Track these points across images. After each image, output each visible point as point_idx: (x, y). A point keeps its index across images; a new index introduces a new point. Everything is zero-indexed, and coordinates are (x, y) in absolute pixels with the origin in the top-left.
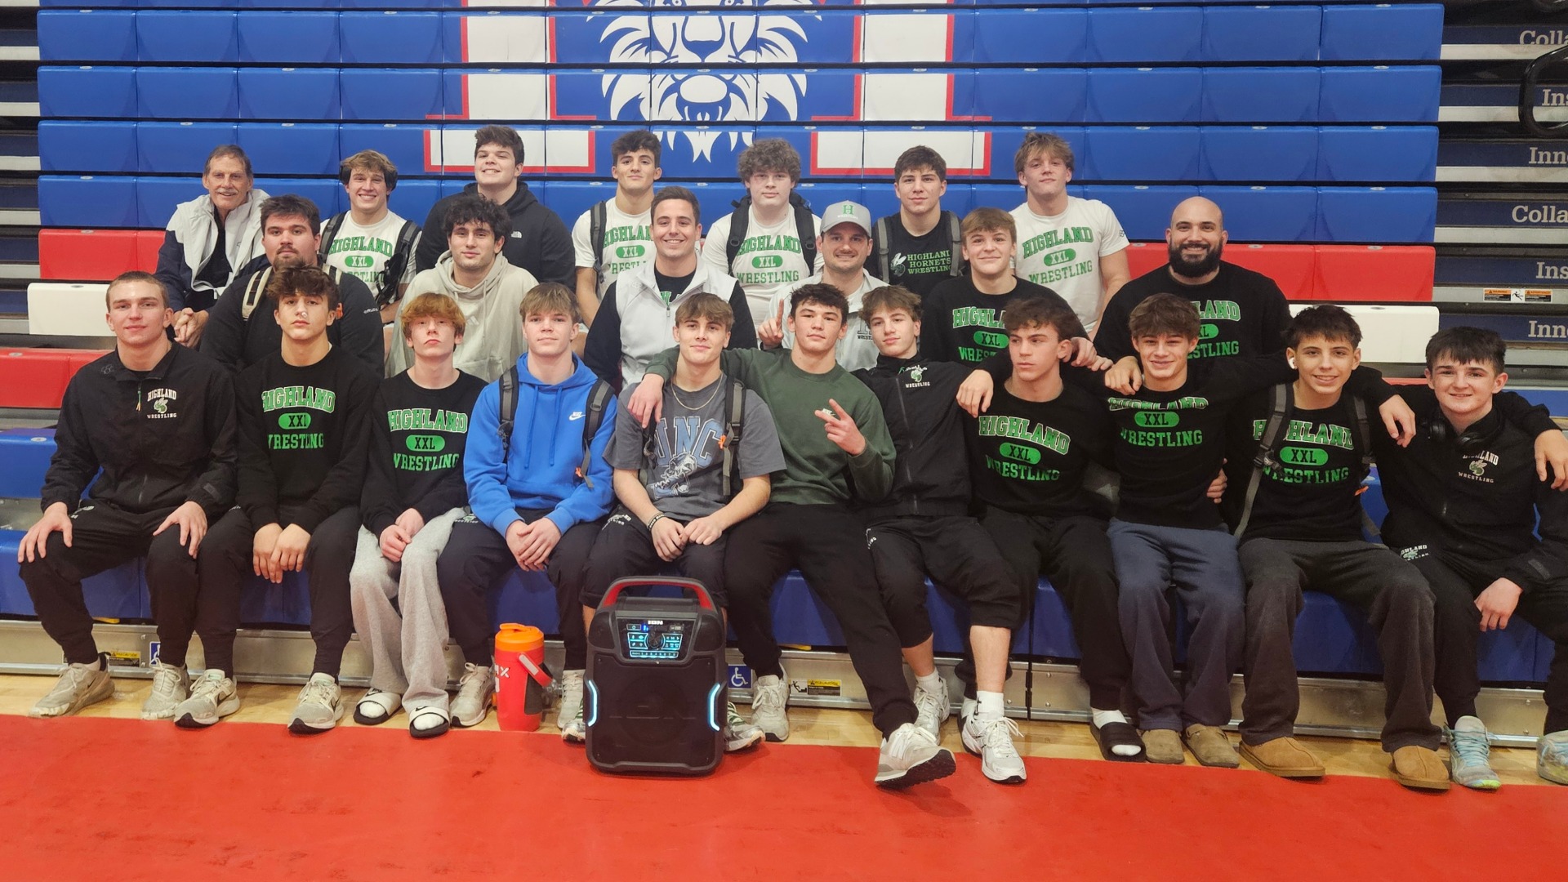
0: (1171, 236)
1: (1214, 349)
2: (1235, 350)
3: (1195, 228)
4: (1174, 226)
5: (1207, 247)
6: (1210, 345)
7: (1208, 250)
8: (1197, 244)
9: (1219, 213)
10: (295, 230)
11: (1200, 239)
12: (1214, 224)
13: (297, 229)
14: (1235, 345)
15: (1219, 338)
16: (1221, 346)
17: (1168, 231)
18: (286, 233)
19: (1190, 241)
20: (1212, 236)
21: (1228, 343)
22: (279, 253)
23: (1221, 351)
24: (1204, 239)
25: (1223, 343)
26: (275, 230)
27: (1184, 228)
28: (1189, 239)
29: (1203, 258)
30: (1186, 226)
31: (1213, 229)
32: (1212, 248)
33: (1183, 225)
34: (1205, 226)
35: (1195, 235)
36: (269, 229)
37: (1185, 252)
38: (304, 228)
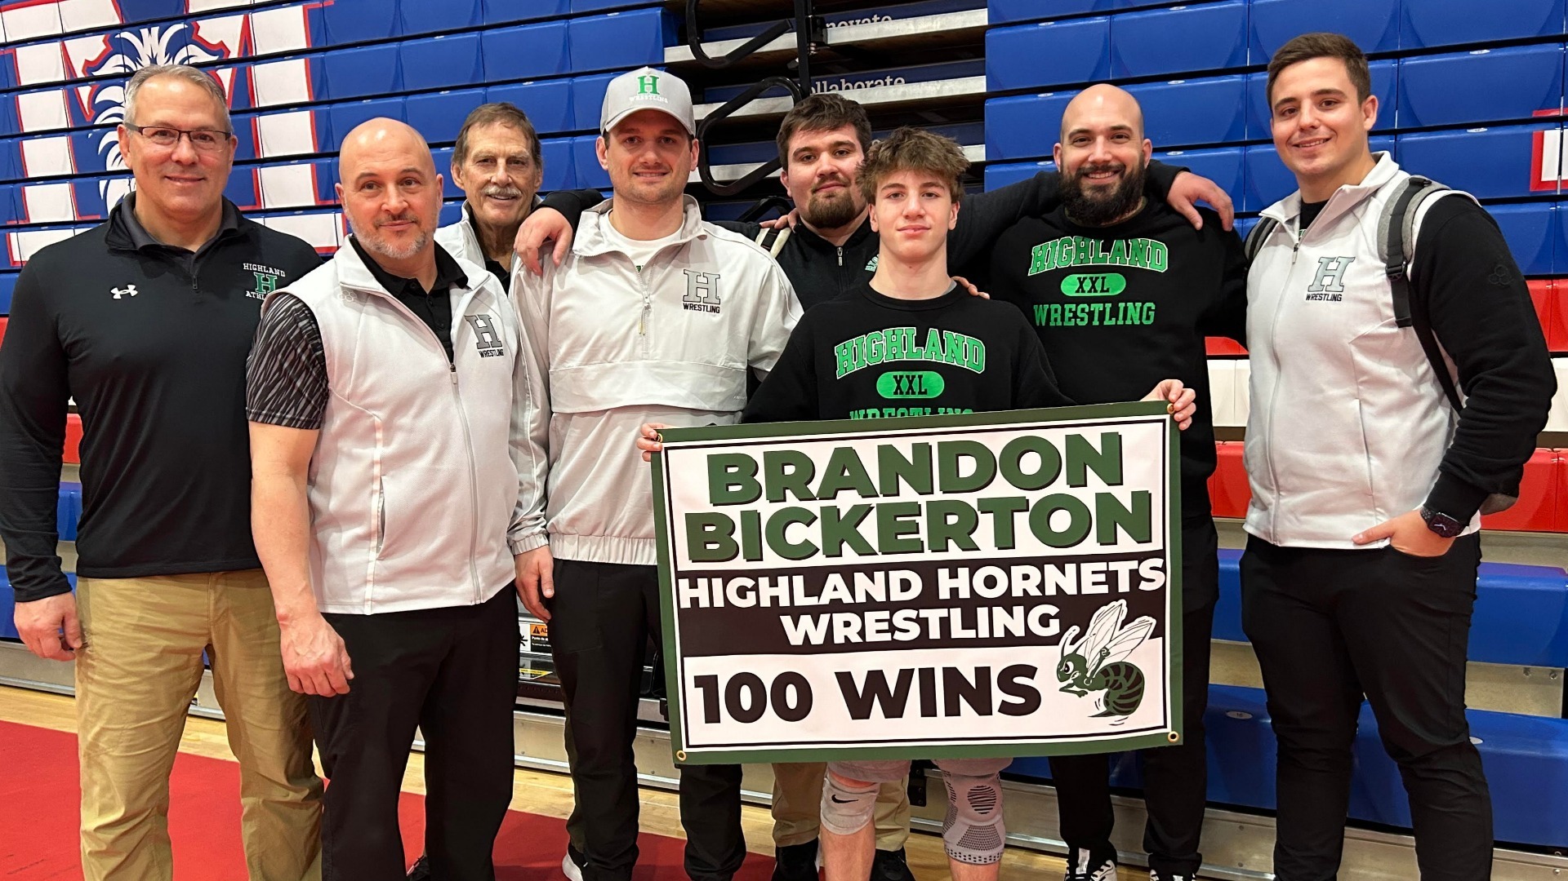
0: (1061, 155)
1: (1114, 313)
2: (1148, 318)
3: (1100, 139)
4: (1066, 139)
5: (1120, 169)
6: (1108, 306)
7: (1122, 176)
8: (1101, 167)
9: (1135, 108)
10: (839, 150)
11: (1108, 157)
12: (1129, 129)
13: (841, 148)
14: (1149, 309)
15: (1124, 297)
16: (1126, 309)
17: (1057, 148)
18: (825, 157)
19: (1094, 162)
20: (1129, 152)
21: (1139, 305)
22: (815, 191)
23: (1125, 318)
24: (1116, 158)
25: (1130, 305)
26: (807, 153)
27: (1082, 140)
28: (1090, 159)
29: (1114, 191)
30: (1085, 137)
31: (1128, 137)
32: (1128, 171)
33: (1081, 136)
34: (1117, 134)
35: (1099, 150)
36: (796, 154)
37: (1087, 183)
38: (852, 145)
